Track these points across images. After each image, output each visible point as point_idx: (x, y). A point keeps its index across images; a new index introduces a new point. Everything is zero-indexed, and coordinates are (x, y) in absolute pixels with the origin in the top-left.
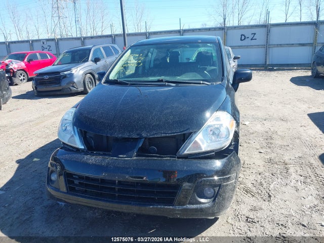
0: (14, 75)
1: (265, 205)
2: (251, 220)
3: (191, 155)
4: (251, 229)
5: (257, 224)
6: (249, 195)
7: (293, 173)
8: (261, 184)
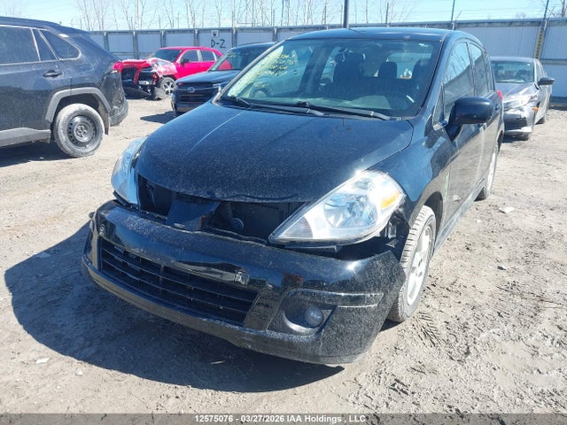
1: (445, 366)
2: (401, 387)
3: (293, 243)
4: (391, 403)
5: (409, 398)
6: (428, 342)
7: (546, 321)
8: (465, 327)
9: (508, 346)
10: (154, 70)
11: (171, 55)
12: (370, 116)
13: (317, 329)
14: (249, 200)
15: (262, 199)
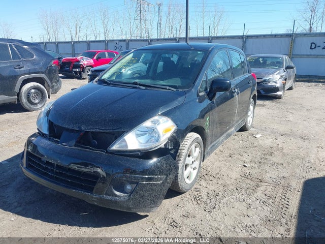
0: (83, 71)
1: (199, 213)
2: (175, 224)
3: (119, 151)
4: (167, 232)
6: (195, 203)
7: (260, 192)
8: (217, 195)
9: (237, 205)
10: (81, 63)
11: (91, 55)
12: (167, 89)
13: (129, 194)
14: (98, 130)
15: (104, 130)
